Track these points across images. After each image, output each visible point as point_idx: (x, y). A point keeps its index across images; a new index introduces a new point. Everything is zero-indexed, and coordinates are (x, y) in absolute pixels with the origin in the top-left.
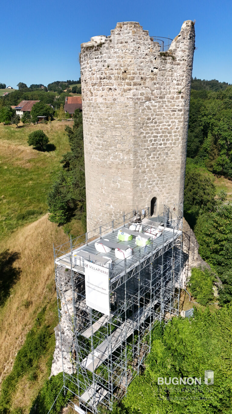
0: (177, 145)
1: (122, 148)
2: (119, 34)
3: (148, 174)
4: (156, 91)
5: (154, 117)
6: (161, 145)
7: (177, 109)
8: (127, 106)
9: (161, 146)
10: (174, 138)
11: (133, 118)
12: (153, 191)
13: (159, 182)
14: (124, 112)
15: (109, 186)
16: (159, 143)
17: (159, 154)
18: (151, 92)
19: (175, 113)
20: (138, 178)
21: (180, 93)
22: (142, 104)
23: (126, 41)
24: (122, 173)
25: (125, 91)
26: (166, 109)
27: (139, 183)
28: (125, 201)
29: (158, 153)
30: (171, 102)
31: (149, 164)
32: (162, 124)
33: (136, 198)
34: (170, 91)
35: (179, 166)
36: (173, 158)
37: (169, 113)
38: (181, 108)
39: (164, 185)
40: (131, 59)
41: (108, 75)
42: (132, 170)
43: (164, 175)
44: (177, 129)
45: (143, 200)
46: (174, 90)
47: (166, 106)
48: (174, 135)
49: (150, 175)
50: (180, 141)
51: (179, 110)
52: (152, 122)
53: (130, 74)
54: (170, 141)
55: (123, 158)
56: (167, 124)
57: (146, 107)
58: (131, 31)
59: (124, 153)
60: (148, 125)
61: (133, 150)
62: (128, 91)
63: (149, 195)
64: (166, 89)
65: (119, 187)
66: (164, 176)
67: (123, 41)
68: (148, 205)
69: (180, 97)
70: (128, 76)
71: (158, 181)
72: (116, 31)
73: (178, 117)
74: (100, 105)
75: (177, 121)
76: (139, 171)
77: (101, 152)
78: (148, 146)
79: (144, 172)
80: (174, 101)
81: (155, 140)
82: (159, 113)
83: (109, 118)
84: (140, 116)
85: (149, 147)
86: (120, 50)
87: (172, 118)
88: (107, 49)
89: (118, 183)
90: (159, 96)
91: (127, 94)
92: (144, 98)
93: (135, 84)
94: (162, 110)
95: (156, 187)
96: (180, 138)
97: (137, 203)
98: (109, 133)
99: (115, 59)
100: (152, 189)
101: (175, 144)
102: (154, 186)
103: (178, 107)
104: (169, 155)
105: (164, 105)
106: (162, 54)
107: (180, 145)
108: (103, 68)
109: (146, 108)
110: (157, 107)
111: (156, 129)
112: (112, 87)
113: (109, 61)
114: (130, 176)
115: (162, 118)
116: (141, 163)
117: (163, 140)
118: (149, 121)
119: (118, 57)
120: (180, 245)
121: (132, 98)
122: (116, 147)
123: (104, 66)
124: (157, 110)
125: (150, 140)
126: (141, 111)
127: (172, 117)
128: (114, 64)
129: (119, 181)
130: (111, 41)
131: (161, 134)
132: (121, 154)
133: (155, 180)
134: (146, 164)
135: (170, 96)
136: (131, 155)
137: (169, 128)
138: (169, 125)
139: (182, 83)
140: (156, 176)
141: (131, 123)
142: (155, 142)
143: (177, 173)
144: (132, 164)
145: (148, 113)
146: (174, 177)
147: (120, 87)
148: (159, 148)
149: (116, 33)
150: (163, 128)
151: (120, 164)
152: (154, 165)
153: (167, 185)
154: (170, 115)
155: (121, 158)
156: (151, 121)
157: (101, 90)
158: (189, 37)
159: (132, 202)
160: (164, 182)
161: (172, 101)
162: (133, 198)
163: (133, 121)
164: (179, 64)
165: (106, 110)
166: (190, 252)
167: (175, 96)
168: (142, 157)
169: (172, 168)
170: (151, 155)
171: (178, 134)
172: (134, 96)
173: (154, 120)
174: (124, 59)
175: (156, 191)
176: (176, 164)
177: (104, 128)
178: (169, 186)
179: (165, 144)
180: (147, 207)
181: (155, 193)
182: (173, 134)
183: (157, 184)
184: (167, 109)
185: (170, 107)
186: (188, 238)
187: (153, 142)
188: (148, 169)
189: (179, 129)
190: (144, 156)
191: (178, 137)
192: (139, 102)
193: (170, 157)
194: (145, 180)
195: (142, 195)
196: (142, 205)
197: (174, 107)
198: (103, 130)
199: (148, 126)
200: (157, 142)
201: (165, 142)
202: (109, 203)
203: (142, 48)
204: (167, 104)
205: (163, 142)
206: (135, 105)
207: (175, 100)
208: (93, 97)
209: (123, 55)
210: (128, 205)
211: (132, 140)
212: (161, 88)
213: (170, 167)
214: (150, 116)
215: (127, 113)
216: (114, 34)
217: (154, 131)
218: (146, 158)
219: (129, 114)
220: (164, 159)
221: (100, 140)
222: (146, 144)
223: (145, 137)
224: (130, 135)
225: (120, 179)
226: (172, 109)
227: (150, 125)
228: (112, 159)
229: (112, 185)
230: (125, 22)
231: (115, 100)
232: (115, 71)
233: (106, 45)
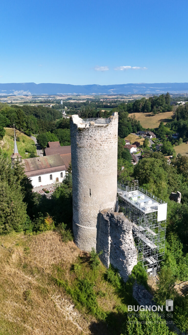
41: (110, 137)
70: (116, 137)
74: (106, 150)
86: (114, 127)
88: (110, 127)
91: (116, 144)
99: (113, 131)
108: (108, 135)
112: (111, 142)
113: (110, 132)
130: (111, 124)
147: (114, 141)
157: (107, 143)
208: (102, 147)
231: (112, 146)
232: (113, 136)
233: (110, 126)
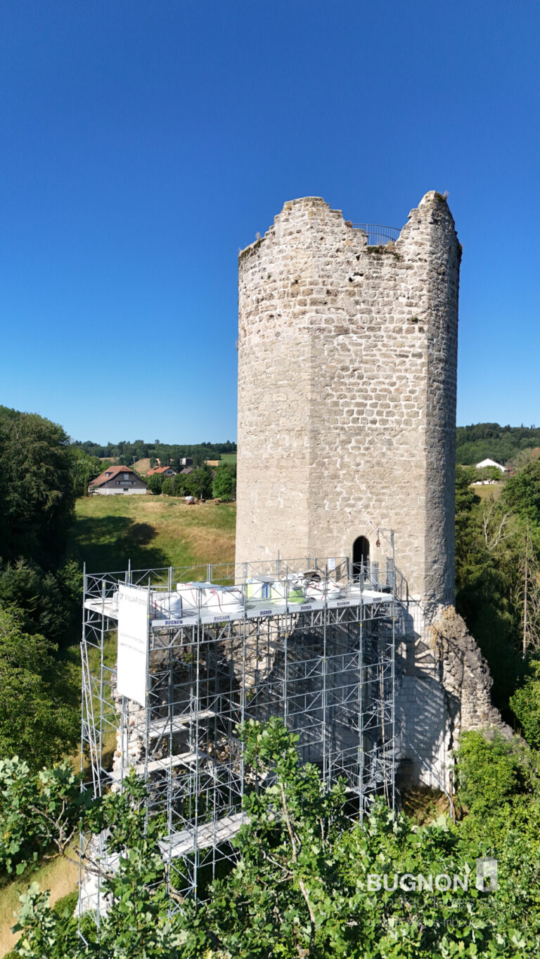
0: (413, 426)
1: (289, 425)
2: (287, 220)
3: (345, 483)
4: (359, 316)
5: (357, 365)
6: (374, 422)
7: (409, 352)
8: (298, 344)
9: (374, 426)
10: (405, 411)
11: (309, 364)
12: (357, 522)
13: (371, 504)
14: (294, 356)
15: (264, 507)
16: (370, 418)
17: (371, 442)
18: (348, 317)
19: (407, 360)
20: (320, 487)
21: (415, 321)
22: (330, 339)
23: (298, 229)
24: (287, 476)
25: (295, 316)
26: (383, 352)
27: (324, 499)
28: (293, 537)
29: (368, 439)
30: (395, 338)
31: (346, 459)
32: (375, 381)
33: (316, 532)
34: (392, 318)
35: (423, 472)
36: (405, 454)
37: (391, 360)
38: (420, 350)
39: (385, 511)
40: (306, 259)
41: (268, 292)
42: (307, 469)
43: (383, 488)
44: (412, 392)
45: (333, 538)
46: (401, 316)
47: (384, 345)
48: (405, 406)
49: (350, 484)
50: (420, 418)
51: (414, 355)
52: (352, 376)
53: (305, 285)
54: (396, 417)
55: (290, 446)
56: (387, 381)
57: (338, 345)
58: (307, 213)
59: (292, 434)
60: (342, 380)
61: (309, 427)
62: (301, 316)
63: (348, 530)
64: (382, 312)
65: (282, 506)
66: (385, 491)
67: (293, 230)
68: (347, 551)
69: (417, 329)
70: (302, 289)
71: (370, 499)
72: (282, 216)
73: (413, 368)
74: (256, 349)
75: (410, 376)
76: (322, 473)
77: (253, 437)
78: (344, 423)
79: (335, 477)
80: (402, 337)
81: (360, 413)
82: (369, 358)
83: (268, 370)
84: (324, 361)
85: (345, 426)
86: (289, 246)
87: (400, 371)
88: (268, 247)
89: (279, 499)
90: (366, 326)
91: (298, 321)
92: (333, 329)
93: (314, 303)
94: (374, 352)
95: (365, 514)
96: (421, 411)
97: (318, 542)
98: (267, 398)
99: (280, 262)
100: (356, 517)
101: (407, 423)
102: (360, 511)
103: (411, 349)
104: (395, 445)
105: (380, 343)
106: (370, 250)
107: (420, 427)
108: (262, 282)
109: (339, 348)
110: (363, 347)
111: (361, 390)
112: (274, 313)
113: (271, 268)
114: (303, 483)
115: (375, 368)
116: (328, 457)
117: (379, 413)
118: (345, 373)
119: (285, 258)
120: (432, 666)
121: (308, 328)
122: (278, 425)
123: (262, 278)
124: (364, 353)
125: (348, 411)
126: (326, 353)
127: (399, 367)
128: (278, 271)
129: (282, 493)
130: (274, 233)
131: (374, 401)
132: (287, 437)
133: (361, 496)
134: (339, 460)
135: (392, 327)
136: (306, 438)
137: (392, 389)
138: (393, 384)
139: (421, 303)
140: (363, 487)
141: (305, 376)
142: (360, 417)
143: (416, 487)
144: (307, 456)
145: (342, 358)
146: (410, 497)
147: (287, 310)
148: (369, 428)
149: (282, 219)
150: (378, 388)
151: (285, 457)
152: (358, 465)
153: (392, 513)
154: (395, 364)
155: (287, 445)
156: (349, 372)
157: (258, 320)
158: (430, 219)
159: (306, 540)
160: (383, 504)
161: (398, 336)
162: (310, 531)
163: (310, 370)
164: (409, 268)
165: (264, 356)
166: (463, 691)
167: (405, 326)
168: (330, 444)
169: (404, 475)
170: (350, 442)
171: (416, 404)
172: (312, 324)
173: (356, 372)
174: (294, 260)
175: (365, 523)
176: (414, 468)
177: (260, 390)
178: (397, 514)
179: (384, 422)
180: (342, 555)
181: (363, 526)
182: (403, 403)
183: (367, 507)
184: (387, 350)
185: (392, 348)
186: (460, 655)
187: (355, 415)
188: (344, 472)
189: (417, 394)
190: (335, 443)
191: (415, 409)
192: (322, 336)
193: (397, 450)
194: (339, 494)
195: (332, 526)
196: (330, 549)
197: (403, 349)
198: (258, 394)
199: (342, 383)
200: (364, 416)
201: (384, 417)
202: (263, 545)
203: (329, 239)
204: (385, 342)
205: (378, 418)
206: (313, 341)
207: (404, 335)
209: (293, 254)
210: (297, 545)
211: (308, 408)
212: (371, 311)
213: (398, 472)
214: (347, 364)
215: (298, 357)
216: (279, 221)
217: (357, 394)
218: (340, 447)
219: (303, 358)
220: (384, 454)
221: (254, 414)
222: (338, 417)
223: (336, 404)
224: (304, 398)
225: (283, 489)
226: (398, 353)
227: (347, 382)
228: (271, 448)
229: (269, 503)
230: (297, 200)
231: (278, 334)
232: (279, 284)
233: (267, 242)
